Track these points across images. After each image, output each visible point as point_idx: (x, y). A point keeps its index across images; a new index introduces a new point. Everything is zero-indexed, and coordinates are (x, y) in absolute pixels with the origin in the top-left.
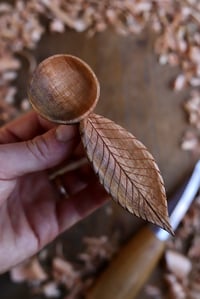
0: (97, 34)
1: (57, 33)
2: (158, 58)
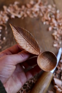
0: (25, 18)
1: (13, 18)
2: (43, 23)
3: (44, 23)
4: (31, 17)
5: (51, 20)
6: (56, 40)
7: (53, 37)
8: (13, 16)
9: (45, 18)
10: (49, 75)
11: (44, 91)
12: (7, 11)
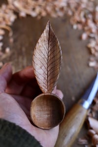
2: (72, 26)
3: (75, 27)
4: (54, 15)
5: (86, 22)
6: (94, 56)
7: (89, 50)
8: (23, 14)
9: (77, 18)
10: (81, 112)
11: (71, 138)
12: (13, 5)
